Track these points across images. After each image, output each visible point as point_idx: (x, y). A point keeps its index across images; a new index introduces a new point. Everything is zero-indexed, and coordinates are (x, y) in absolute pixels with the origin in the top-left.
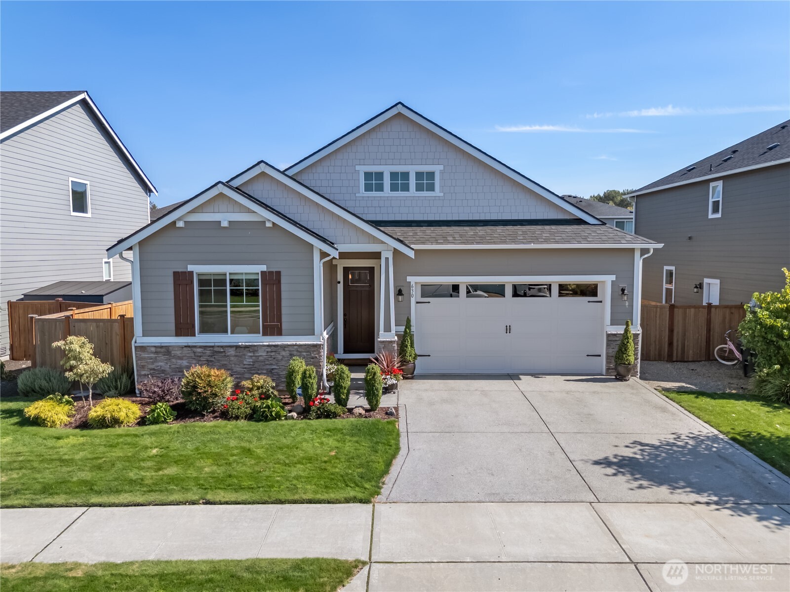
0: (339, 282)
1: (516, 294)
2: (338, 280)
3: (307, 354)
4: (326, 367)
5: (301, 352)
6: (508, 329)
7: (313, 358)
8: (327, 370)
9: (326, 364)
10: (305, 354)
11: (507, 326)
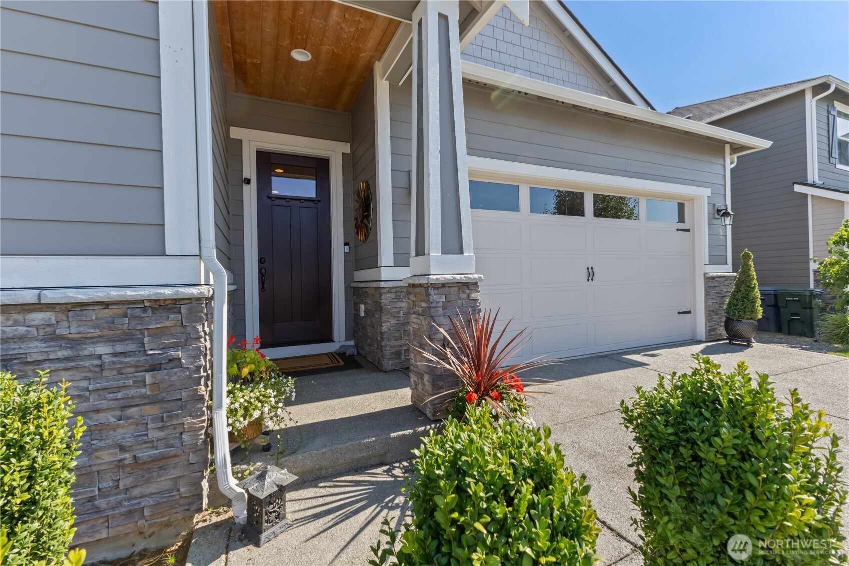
0: (248, 181)
1: (598, 213)
2: (246, 175)
3: (120, 348)
4: (226, 401)
5: (74, 343)
6: (591, 274)
7: (154, 368)
8: (232, 412)
9: (225, 389)
10: (102, 349)
11: (588, 269)
